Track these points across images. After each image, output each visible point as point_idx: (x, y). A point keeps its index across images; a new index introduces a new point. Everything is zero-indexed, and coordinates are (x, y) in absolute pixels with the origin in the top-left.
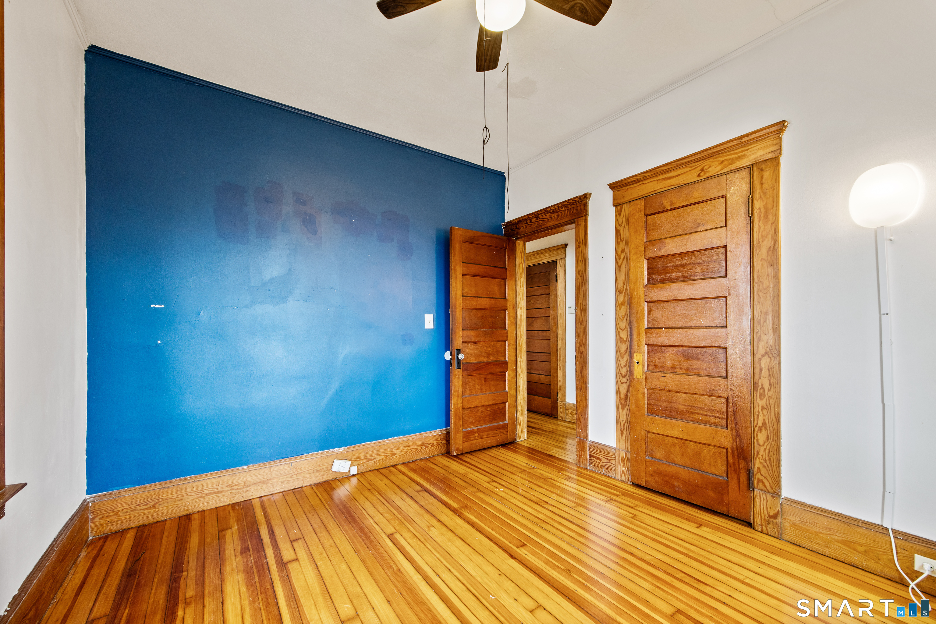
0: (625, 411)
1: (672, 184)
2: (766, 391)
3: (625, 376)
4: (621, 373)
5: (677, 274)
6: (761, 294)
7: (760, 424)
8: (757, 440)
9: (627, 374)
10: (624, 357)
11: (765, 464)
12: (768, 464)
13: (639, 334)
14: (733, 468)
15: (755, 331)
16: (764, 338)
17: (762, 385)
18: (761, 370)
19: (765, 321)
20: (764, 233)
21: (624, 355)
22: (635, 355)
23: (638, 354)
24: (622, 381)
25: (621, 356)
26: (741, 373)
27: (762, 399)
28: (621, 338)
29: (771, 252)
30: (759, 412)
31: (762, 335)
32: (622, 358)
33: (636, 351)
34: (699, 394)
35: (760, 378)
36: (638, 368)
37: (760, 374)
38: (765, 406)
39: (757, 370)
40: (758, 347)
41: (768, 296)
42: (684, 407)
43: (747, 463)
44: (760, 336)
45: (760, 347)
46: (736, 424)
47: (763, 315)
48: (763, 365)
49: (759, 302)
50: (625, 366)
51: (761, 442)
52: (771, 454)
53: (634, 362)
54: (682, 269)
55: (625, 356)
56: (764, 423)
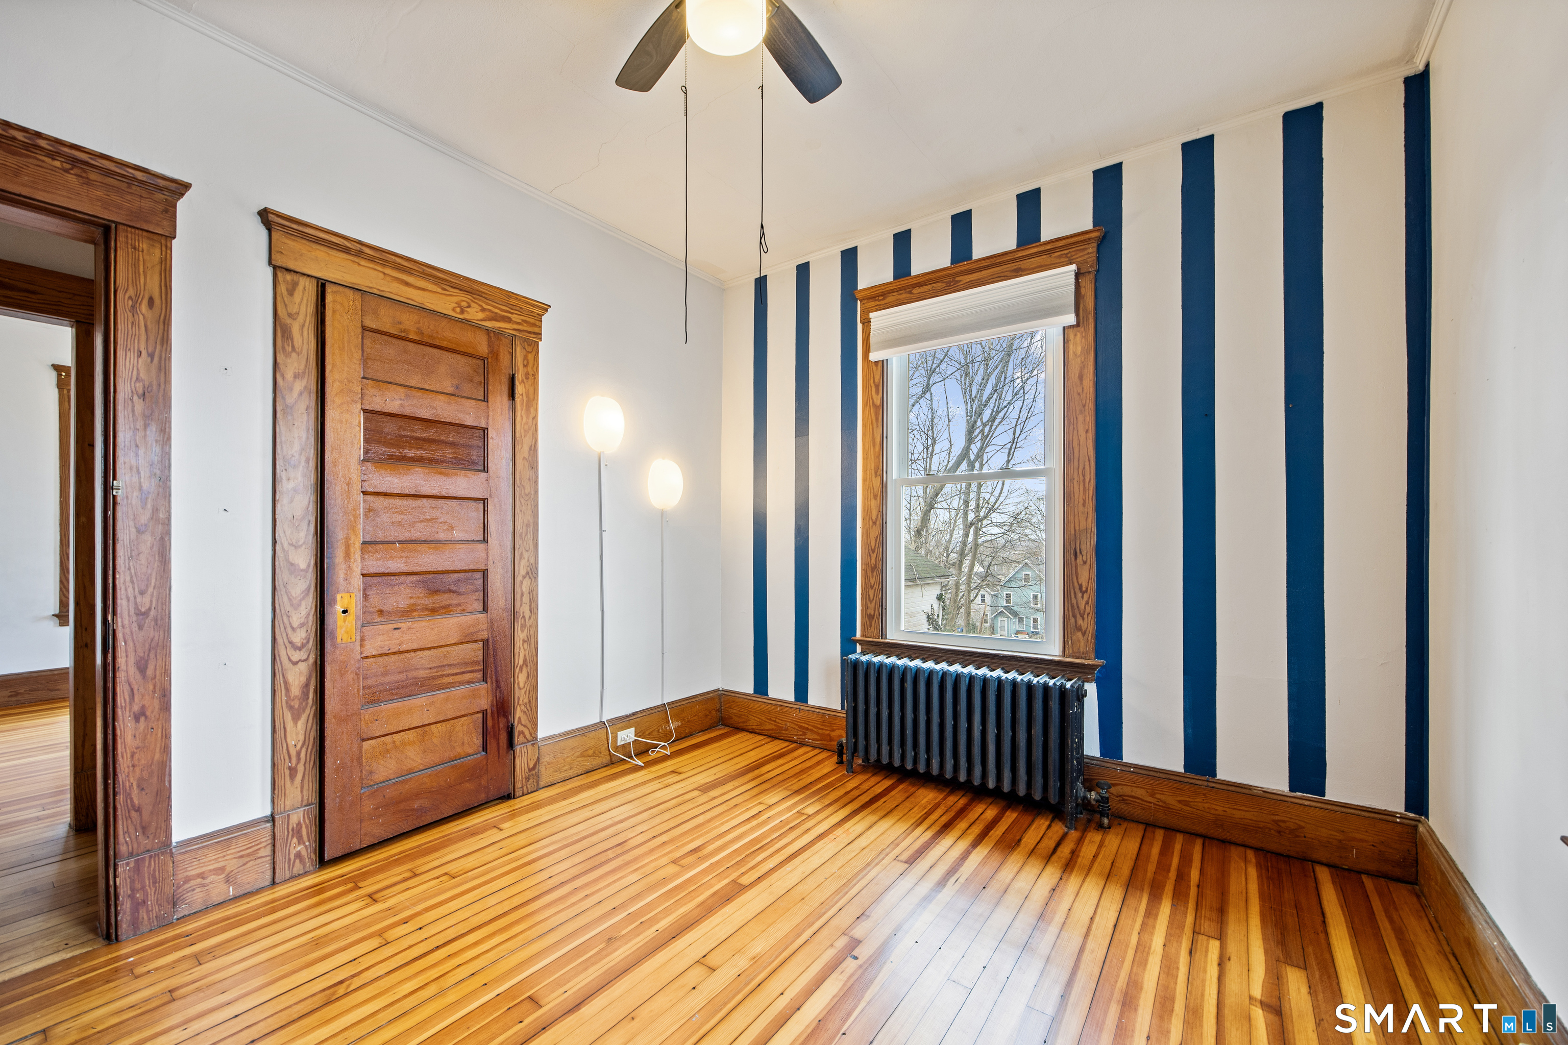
0: (301, 724)
1: (411, 297)
2: (527, 620)
3: (303, 646)
4: (291, 642)
5: (419, 453)
6: (523, 501)
7: (521, 662)
8: (518, 684)
9: (308, 642)
10: (299, 605)
11: (525, 709)
12: (528, 708)
13: (348, 555)
14: (492, 733)
15: (517, 546)
16: (526, 555)
17: (523, 613)
18: (522, 595)
19: (526, 534)
20: (526, 427)
21: (301, 600)
22: (339, 597)
23: (346, 596)
24: (294, 659)
25: (292, 605)
26: (502, 603)
27: (522, 631)
28: (292, 564)
29: (532, 452)
30: (520, 648)
31: (524, 551)
32: (296, 609)
33: (341, 588)
34: (451, 645)
35: (521, 605)
36: (345, 621)
37: (521, 600)
38: (526, 639)
39: (518, 596)
40: (519, 567)
41: (529, 504)
42: (427, 672)
43: (507, 718)
44: (522, 553)
45: (522, 567)
46: (496, 672)
47: (524, 527)
48: (524, 589)
49: (521, 511)
50: (302, 625)
51: (522, 685)
52: (531, 693)
53: (336, 613)
54: (426, 446)
55: (303, 603)
56: (525, 660)
